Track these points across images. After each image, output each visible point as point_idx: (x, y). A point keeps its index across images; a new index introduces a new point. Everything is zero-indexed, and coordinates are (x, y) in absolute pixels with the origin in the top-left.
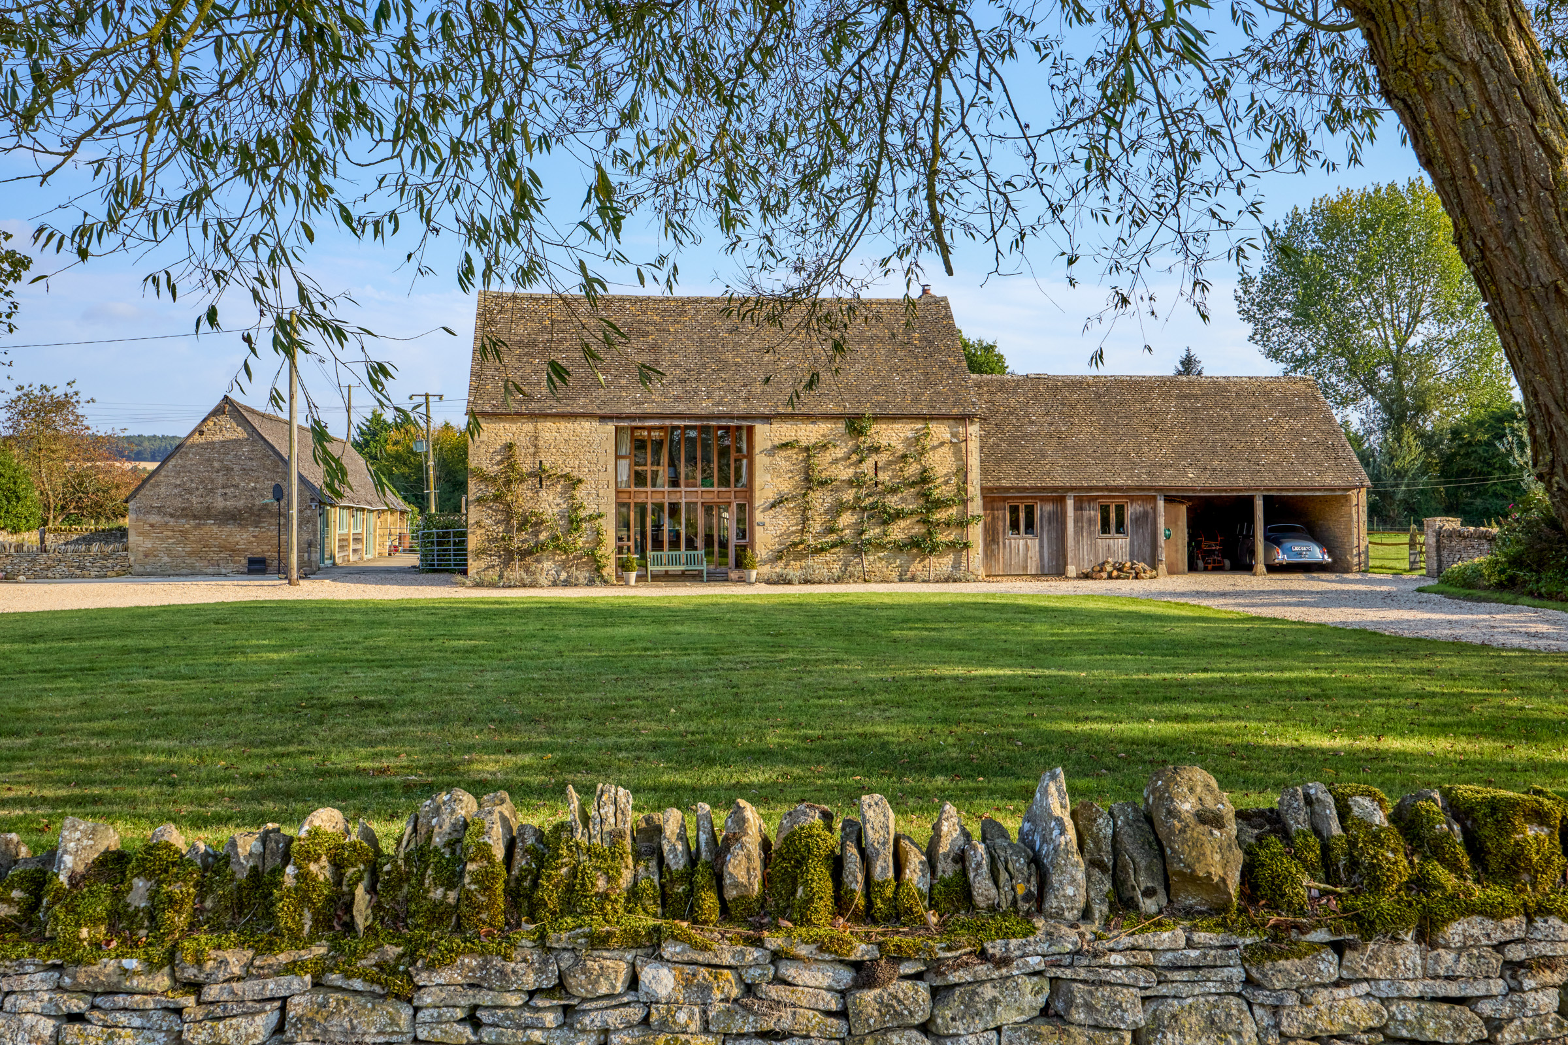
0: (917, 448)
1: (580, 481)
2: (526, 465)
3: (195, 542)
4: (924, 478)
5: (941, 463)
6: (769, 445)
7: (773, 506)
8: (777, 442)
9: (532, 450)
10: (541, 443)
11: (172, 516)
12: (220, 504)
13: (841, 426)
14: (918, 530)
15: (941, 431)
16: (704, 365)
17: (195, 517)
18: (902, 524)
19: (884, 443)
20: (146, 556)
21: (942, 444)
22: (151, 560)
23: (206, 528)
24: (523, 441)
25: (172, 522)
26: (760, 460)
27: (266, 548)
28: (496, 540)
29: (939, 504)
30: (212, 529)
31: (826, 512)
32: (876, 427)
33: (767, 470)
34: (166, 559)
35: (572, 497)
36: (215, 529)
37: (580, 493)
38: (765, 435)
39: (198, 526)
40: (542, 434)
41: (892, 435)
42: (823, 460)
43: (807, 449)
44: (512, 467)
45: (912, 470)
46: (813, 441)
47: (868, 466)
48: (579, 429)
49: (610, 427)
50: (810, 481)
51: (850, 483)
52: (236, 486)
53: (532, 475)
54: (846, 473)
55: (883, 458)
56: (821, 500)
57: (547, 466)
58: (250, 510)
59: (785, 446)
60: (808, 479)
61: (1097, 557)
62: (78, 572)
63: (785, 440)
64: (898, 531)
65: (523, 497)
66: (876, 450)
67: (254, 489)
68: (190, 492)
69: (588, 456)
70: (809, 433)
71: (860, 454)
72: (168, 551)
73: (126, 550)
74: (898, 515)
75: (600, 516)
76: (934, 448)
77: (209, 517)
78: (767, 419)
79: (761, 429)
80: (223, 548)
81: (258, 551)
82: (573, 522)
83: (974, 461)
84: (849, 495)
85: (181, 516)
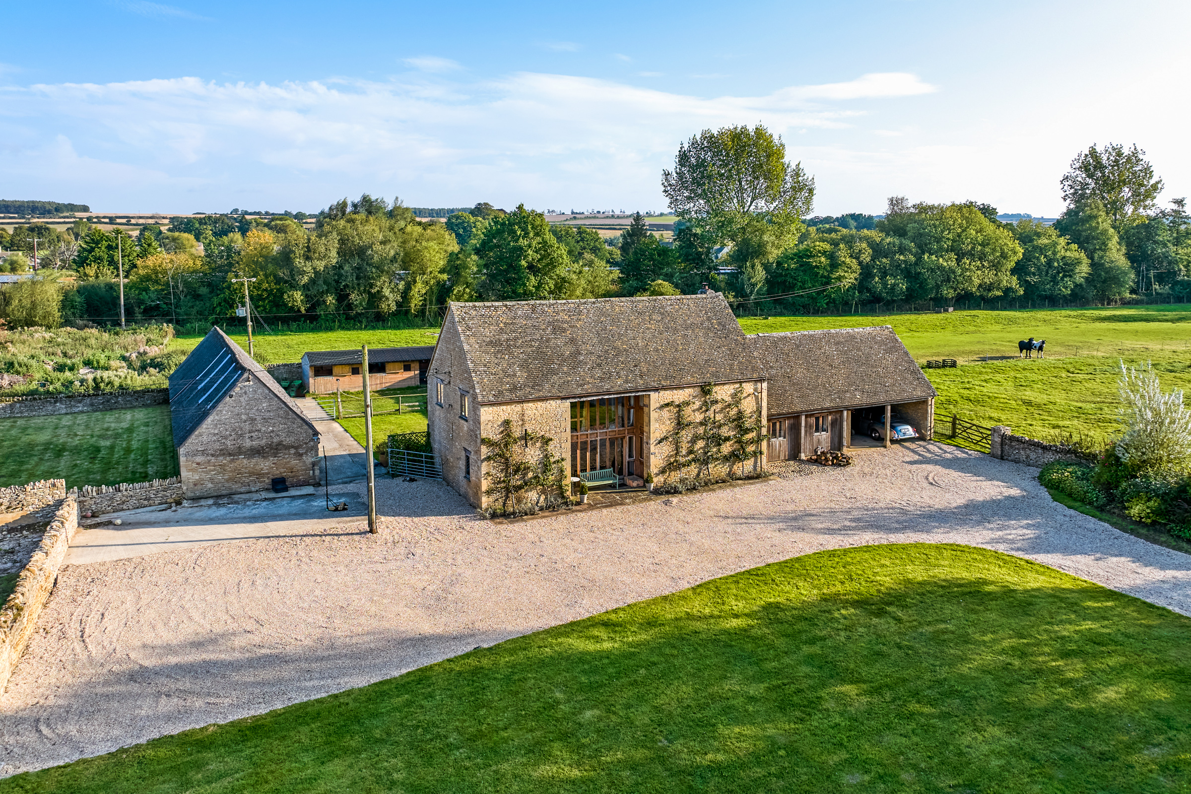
0: (737, 399)
1: (551, 440)
2: (517, 432)
3: (231, 471)
4: (740, 416)
5: (748, 406)
6: (658, 405)
7: (660, 442)
8: (662, 403)
9: (520, 423)
10: (526, 418)
11: (213, 455)
12: (248, 443)
13: (698, 390)
14: (736, 446)
15: (749, 388)
16: (606, 351)
17: (230, 455)
18: (728, 444)
19: (719, 398)
20: (195, 485)
21: (749, 395)
22: (199, 487)
23: (238, 462)
24: (514, 418)
25: (213, 459)
26: (654, 415)
27: (282, 470)
28: (499, 482)
29: (747, 431)
30: (243, 462)
31: (688, 442)
32: (715, 389)
33: (656, 420)
34: (210, 485)
35: (546, 450)
36: (245, 461)
37: (551, 447)
38: (656, 399)
39: (233, 460)
40: (527, 412)
41: (723, 393)
42: (688, 411)
43: (679, 406)
44: (509, 435)
45: (733, 412)
46: (681, 400)
47: (710, 414)
48: (549, 406)
49: (568, 403)
50: (680, 424)
51: (701, 424)
52: (259, 431)
53: (521, 438)
54: (699, 417)
55: (718, 407)
56: (686, 435)
57: (529, 431)
58: (270, 446)
59: (667, 405)
60: (679, 424)
61: (813, 445)
62: (146, 502)
63: (666, 402)
64: (726, 448)
65: (517, 453)
66: (717, 402)
67: (272, 431)
68: (226, 438)
69: (555, 423)
70: (679, 396)
71: (706, 406)
72: (211, 480)
73: (181, 482)
74: (727, 439)
75: (563, 460)
76: (745, 398)
77: (240, 454)
78: (656, 390)
79: (654, 395)
80: (251, 474)
81: (277, 472)
82: (546, 466)
83: (764, 404)
84: (701, 430)
85: (220, 455)
